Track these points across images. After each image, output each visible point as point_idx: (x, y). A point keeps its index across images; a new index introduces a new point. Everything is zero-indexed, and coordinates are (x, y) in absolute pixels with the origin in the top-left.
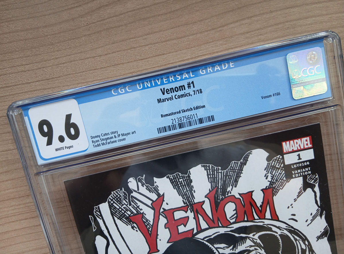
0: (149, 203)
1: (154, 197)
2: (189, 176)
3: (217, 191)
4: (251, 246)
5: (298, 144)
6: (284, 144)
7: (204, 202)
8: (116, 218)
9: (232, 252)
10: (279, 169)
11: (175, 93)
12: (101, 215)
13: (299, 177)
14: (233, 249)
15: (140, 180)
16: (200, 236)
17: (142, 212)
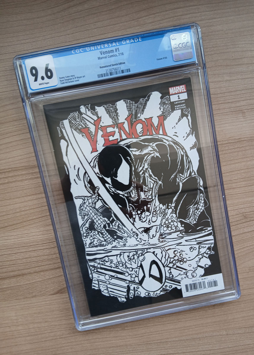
0: (92, 121)
1: (95, 118)
2: (116, 107)
3: (132, 116)
4: (151, 151)
5: (178, 89)
6: (170, 89)
7: (124, 122)
8: (73, 130)
9: (140, 153)
10: (167, 104)
11: (108, 54)
12: (64, 127)
13: (178, 109)
14: (140, 152)
15: (87, 108)
16: (122, 143)
17: (88, 126)
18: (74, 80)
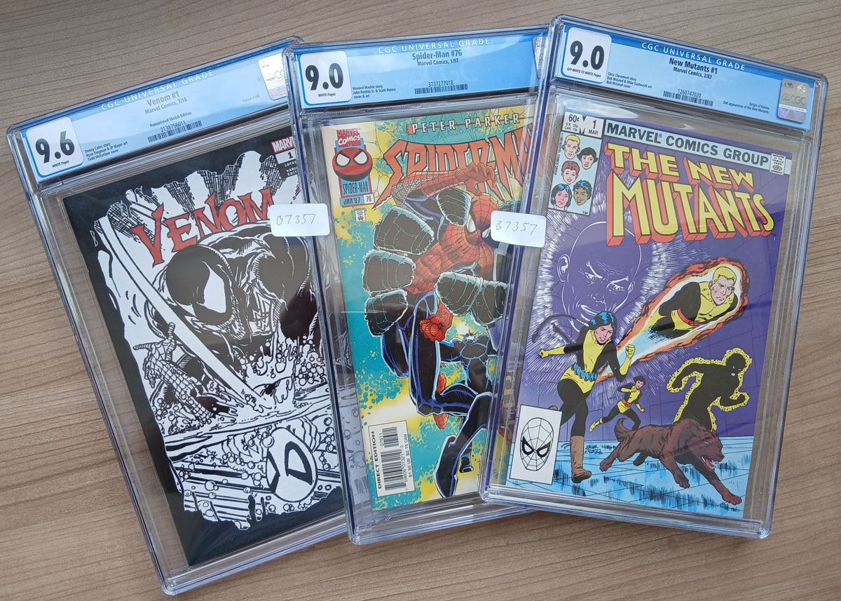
0: (149, 213)
1: (153, 207)
2: (186, 184)
3: (216, 196)
4: (258, 249)
5: (287, 143)
6: (273, 144)
7: (204, 208)
8: (116, 231)
9: (238, 256)
10: (273, 168)
11: (162, 103)
12: (102, 230)
13: (293, 175)
14: (239, 253)
15: (138, 192)
16: (205, 242)
17: (142, 223)
18: (110, 151)
